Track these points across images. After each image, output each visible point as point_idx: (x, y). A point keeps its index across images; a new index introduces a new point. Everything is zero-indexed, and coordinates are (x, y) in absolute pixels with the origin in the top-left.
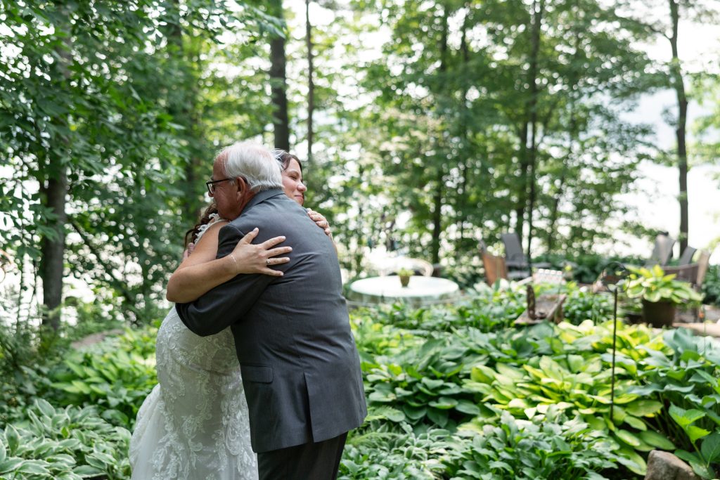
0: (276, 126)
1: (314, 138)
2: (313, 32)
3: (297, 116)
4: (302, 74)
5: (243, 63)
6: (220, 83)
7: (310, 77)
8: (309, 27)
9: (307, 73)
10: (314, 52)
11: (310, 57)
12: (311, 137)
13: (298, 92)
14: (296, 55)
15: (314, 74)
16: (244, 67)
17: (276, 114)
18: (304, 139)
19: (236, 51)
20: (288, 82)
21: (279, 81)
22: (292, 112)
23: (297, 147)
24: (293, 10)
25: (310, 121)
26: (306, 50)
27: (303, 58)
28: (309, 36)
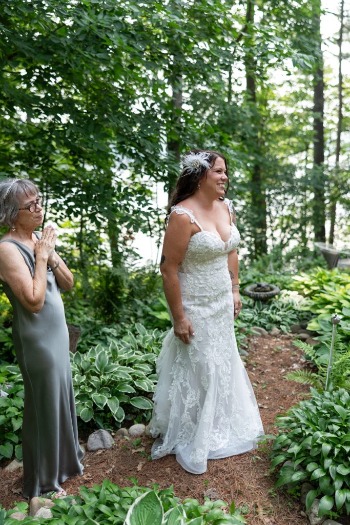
0: (315, 144)
1: (341, 153)
2: (343, 80)
3: (330, 138)
4: (334, 109)
5: (296, 105)
6: (280, 118)
7: (340, 111)
8: (341, 77)
9: (338, 108)
10: (343, 93)
11: (341, 97)
12: (338, 151)
13: (332, 122)
14: (331, 97)
15: (343, 109)
16: (297, 107)
17: (315, 136)
18: (334, 153)
19: (292, 97)
20: (325, 115)
21: (318, 114)
22: (326, 136)
23: (329, 158)
24: (331, 67)
25: (338, 141)
26: (338, 93)
27: (336, 98)
28: (341, 83)
